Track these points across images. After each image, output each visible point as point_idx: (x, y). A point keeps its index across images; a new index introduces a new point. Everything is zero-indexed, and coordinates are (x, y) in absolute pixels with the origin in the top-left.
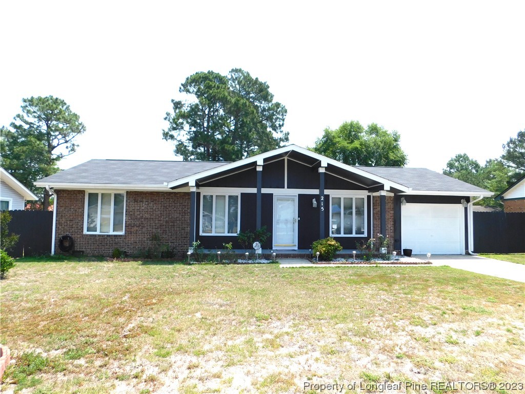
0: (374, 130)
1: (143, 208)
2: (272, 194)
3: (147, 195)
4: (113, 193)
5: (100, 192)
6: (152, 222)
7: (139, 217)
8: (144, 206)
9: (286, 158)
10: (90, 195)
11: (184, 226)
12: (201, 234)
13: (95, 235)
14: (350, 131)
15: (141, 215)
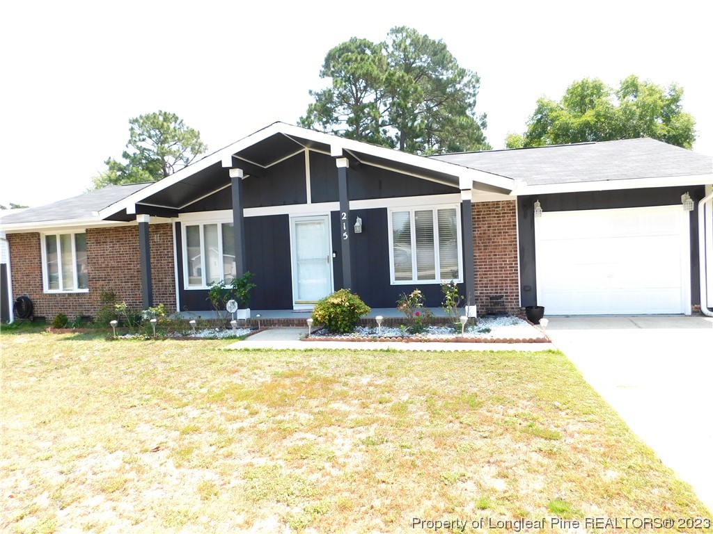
0: (631, 87)
1: (107, 252)
2: (288, 215)
3: (111, 232)
4: (72, 232)
5: (57, 233)
6: (120, 273)
7: (103, 265)
8: (108, 248)
9: (307, 150)
10: (48, 238)
11: (161, 276)
12: (187, 287)
13: (55, 294)
14: (582, 97)
15: (106, 263)
